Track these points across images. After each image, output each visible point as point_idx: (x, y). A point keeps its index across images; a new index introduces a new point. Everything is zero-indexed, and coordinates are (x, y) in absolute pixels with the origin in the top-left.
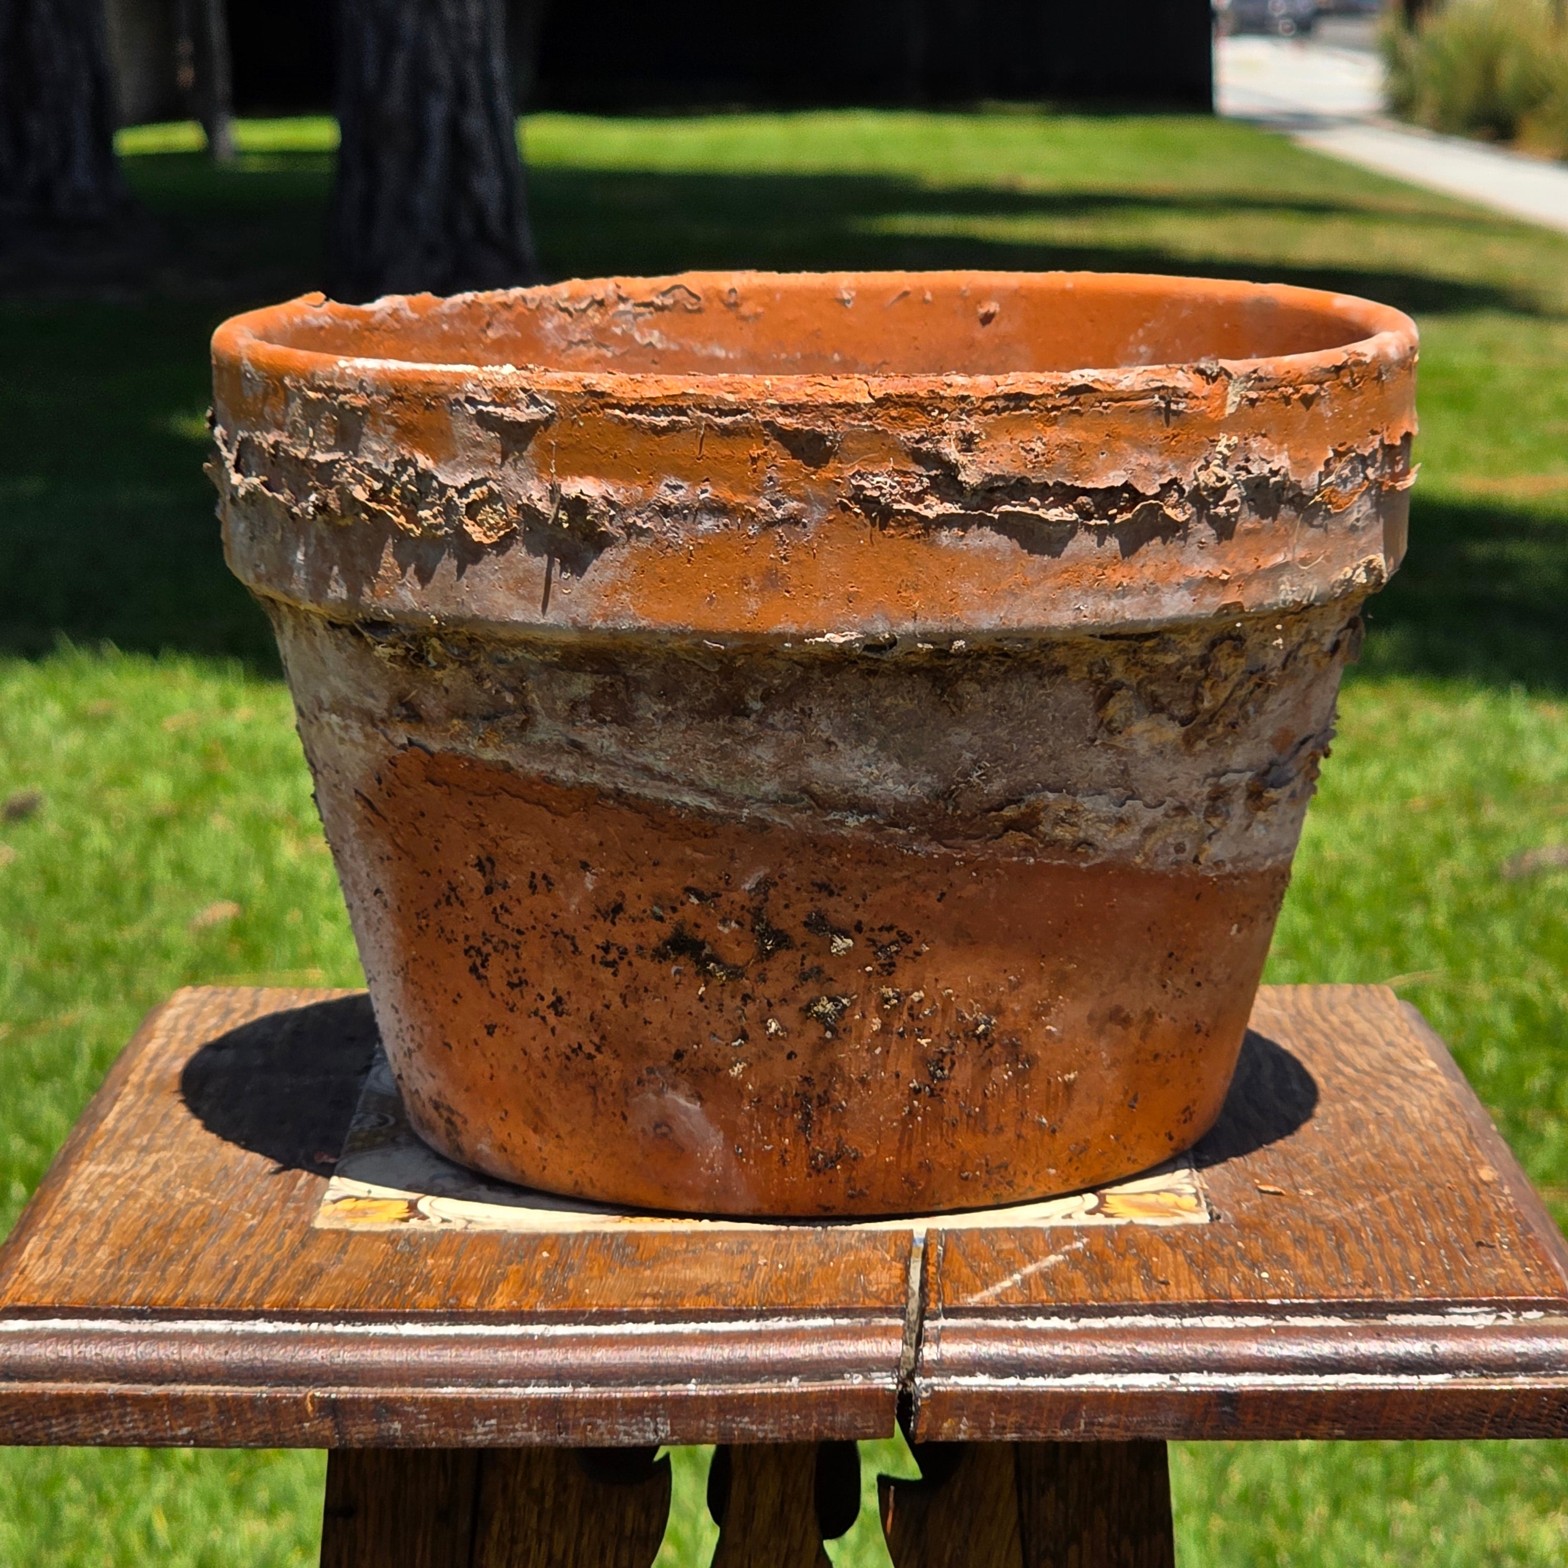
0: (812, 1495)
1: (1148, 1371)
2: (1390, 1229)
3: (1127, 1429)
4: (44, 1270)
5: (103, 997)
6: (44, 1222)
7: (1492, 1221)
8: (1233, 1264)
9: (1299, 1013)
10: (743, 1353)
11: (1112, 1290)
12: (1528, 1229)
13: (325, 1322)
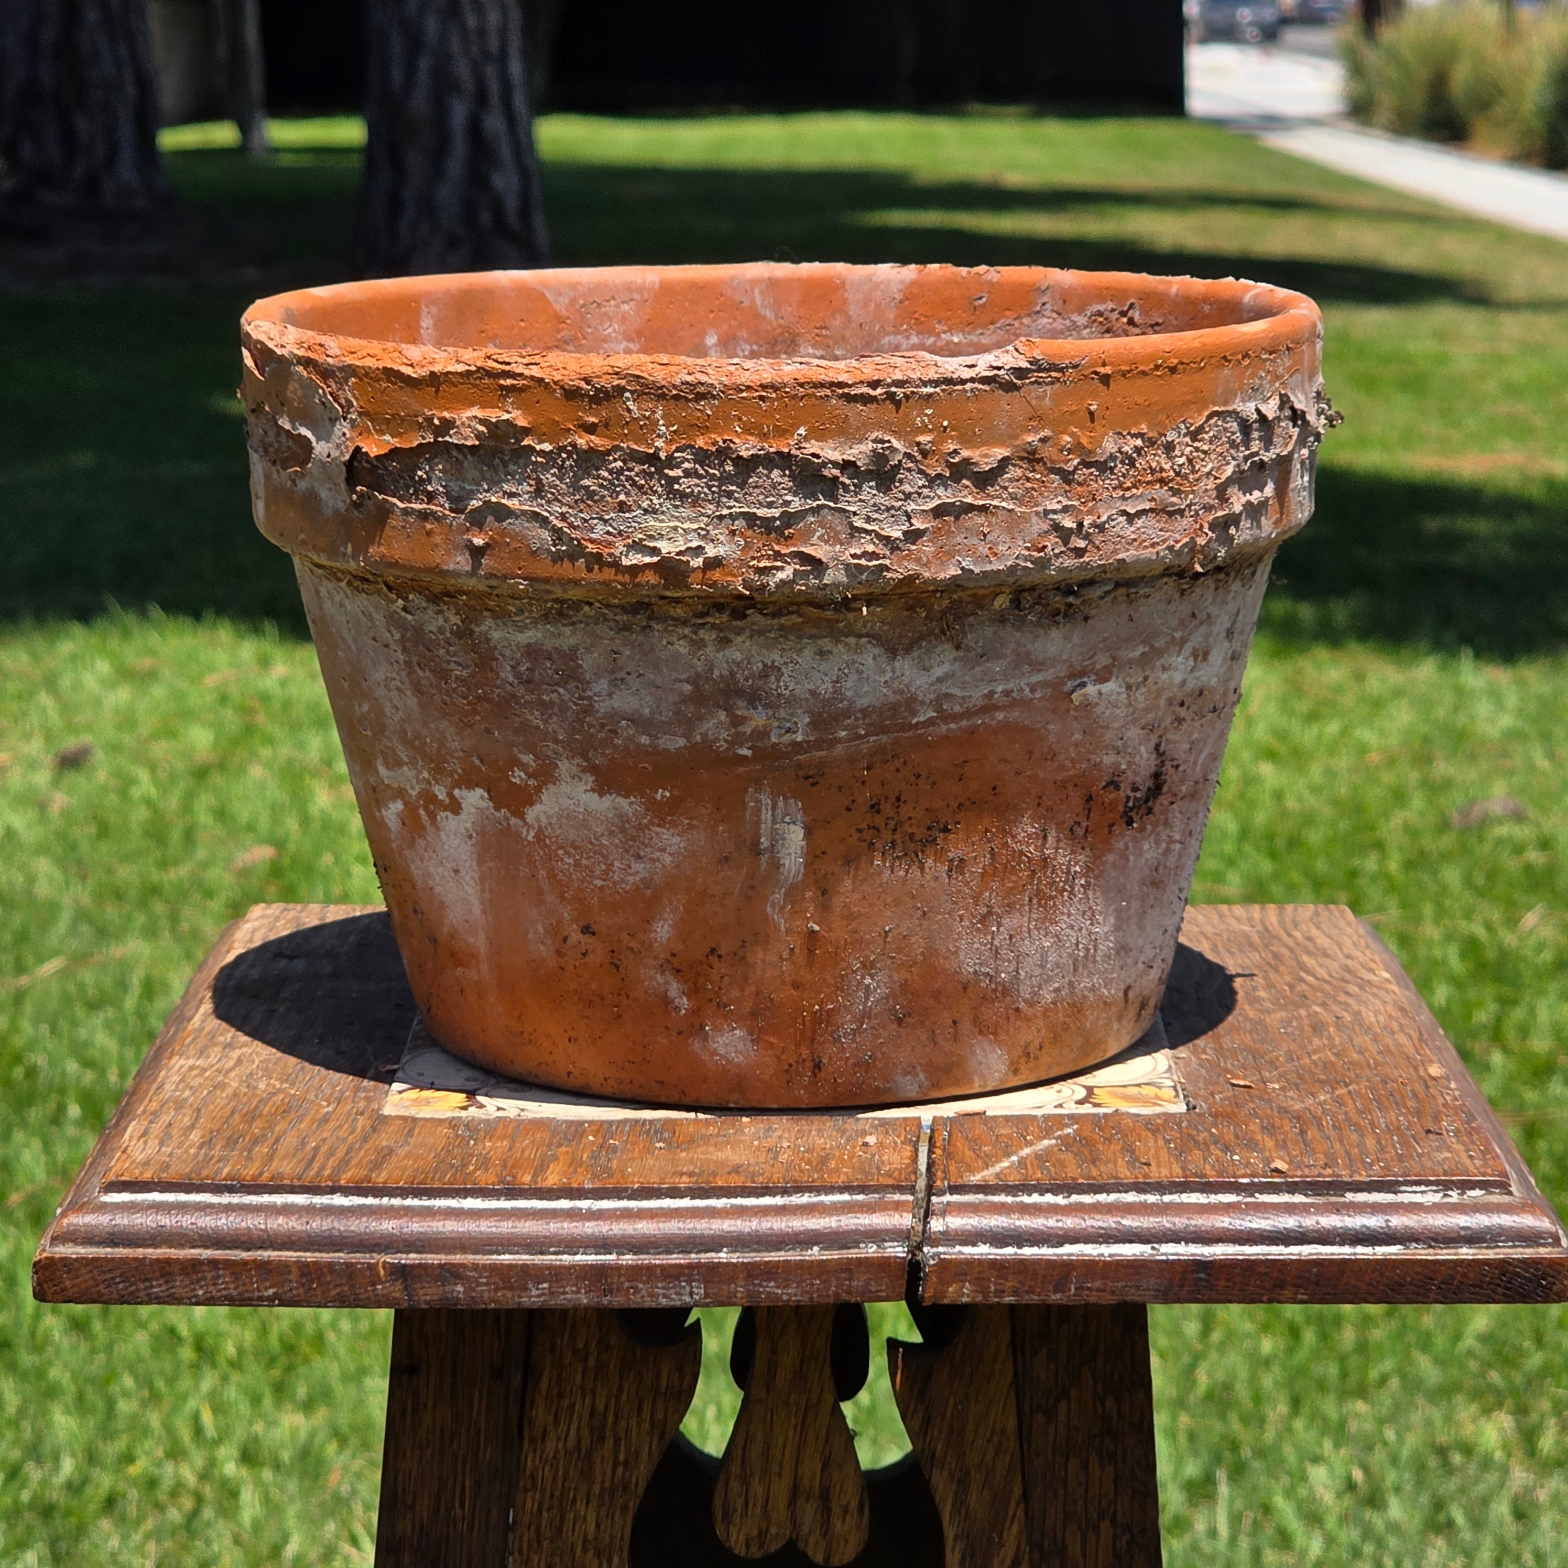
0: (828, 1356)
1: (1131, 1242)
2: (1348, 1119)
3: (1113, 1293)
4: (144, 1149)
5: (150, 932)
6: (142, 1108)
7: (1440, 1112)
8: (1208, 1149)
9: (1266, 928)
10: (769, 1225)
11: (1099, 1170)
12: (1471, 1118)
13: (395, 1196)
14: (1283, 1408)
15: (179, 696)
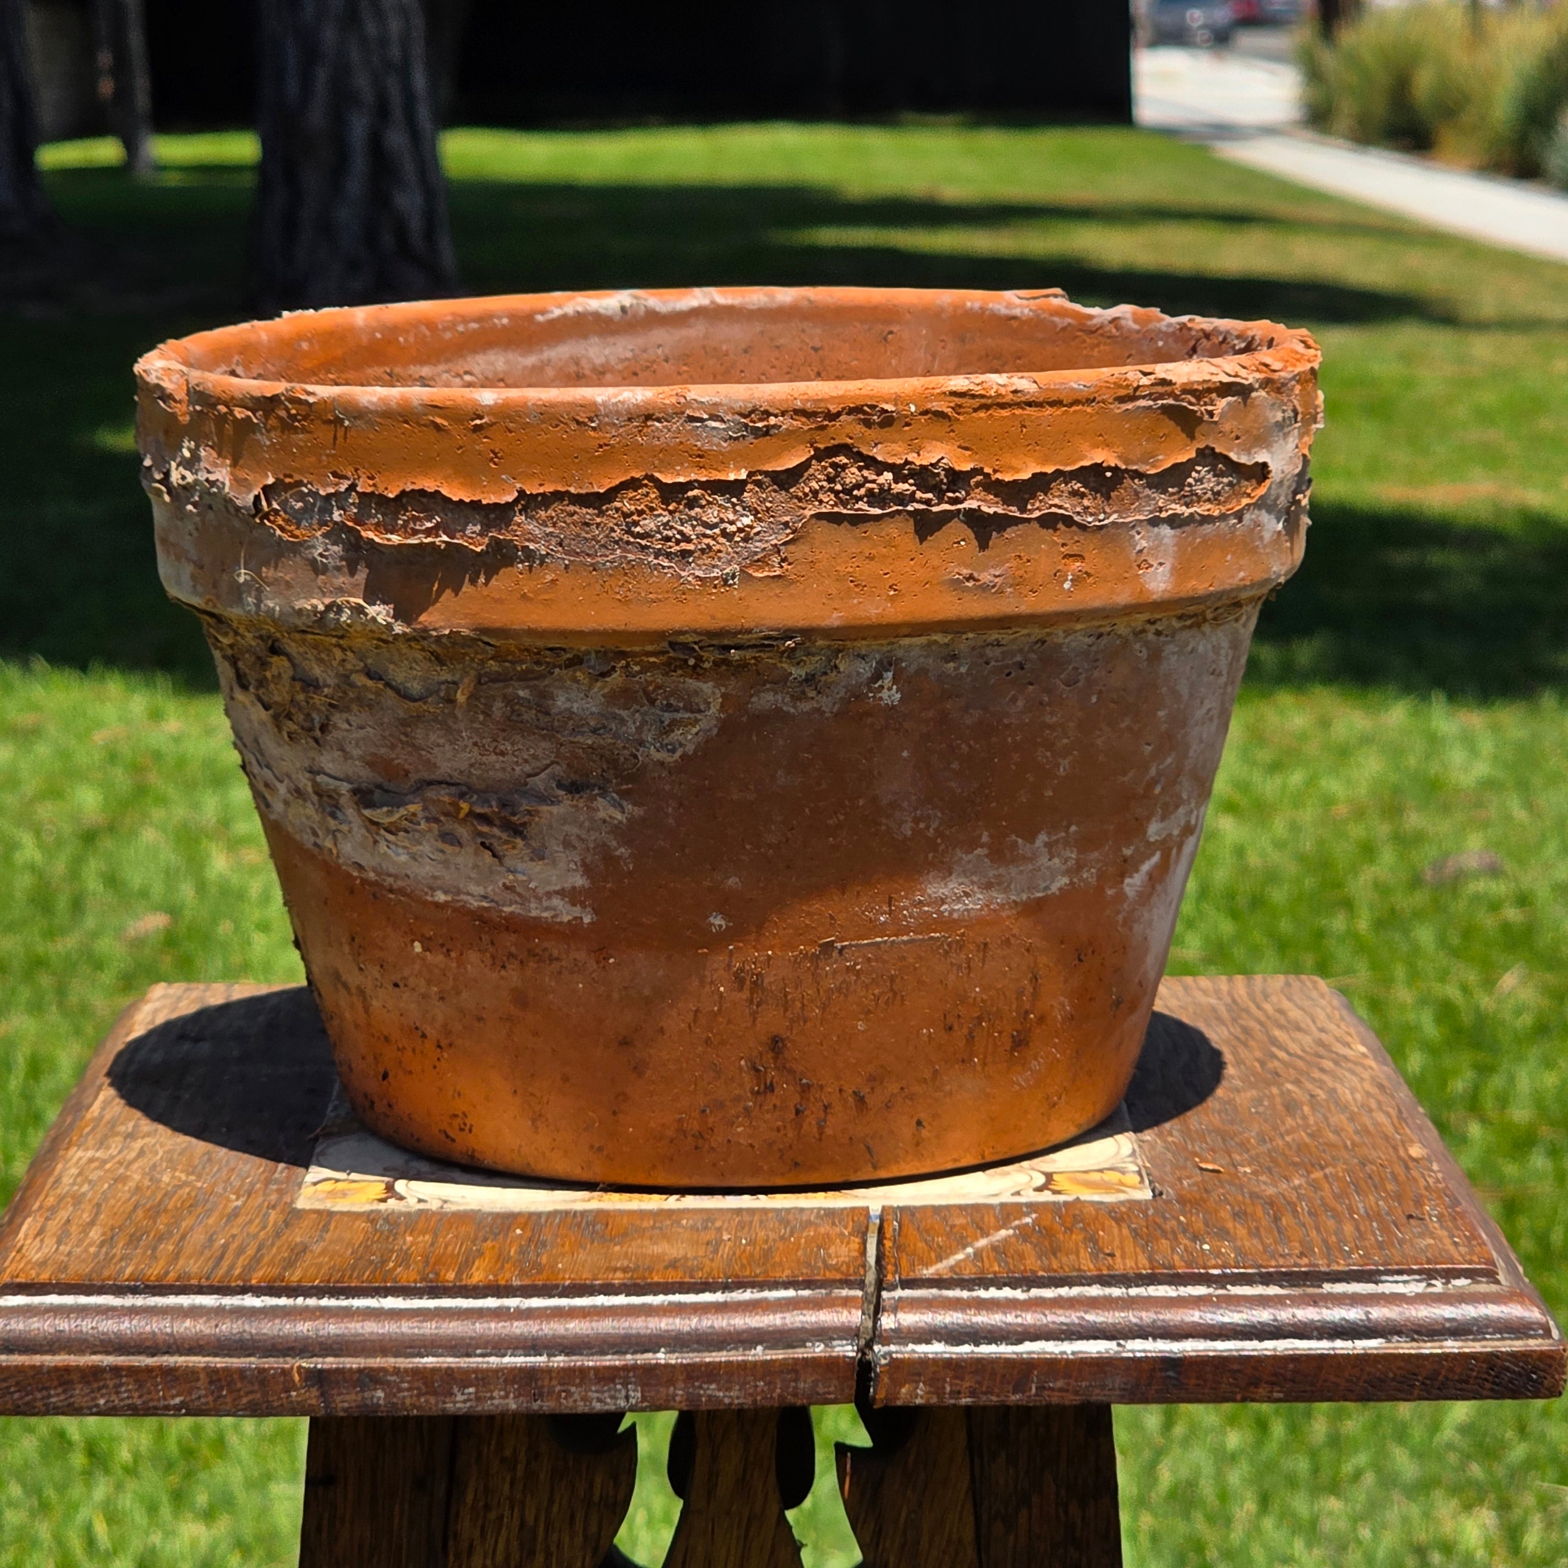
0: (773, 1462)
1: (1095, 1338)
2: (1324, 1204)
3: (1076, 1393)
4: (40, 1248)
5: (36, 1007)
6: (38, 1204)
7: (1422, 1196)
8: (1176, 1238)
9: (1234, 1001)
10: (709, 1323)
11: (1061, 1262)
12: (1456, 1203)
13: (310, 1296)
14: (1251, 1505)
15: (64, 755)
